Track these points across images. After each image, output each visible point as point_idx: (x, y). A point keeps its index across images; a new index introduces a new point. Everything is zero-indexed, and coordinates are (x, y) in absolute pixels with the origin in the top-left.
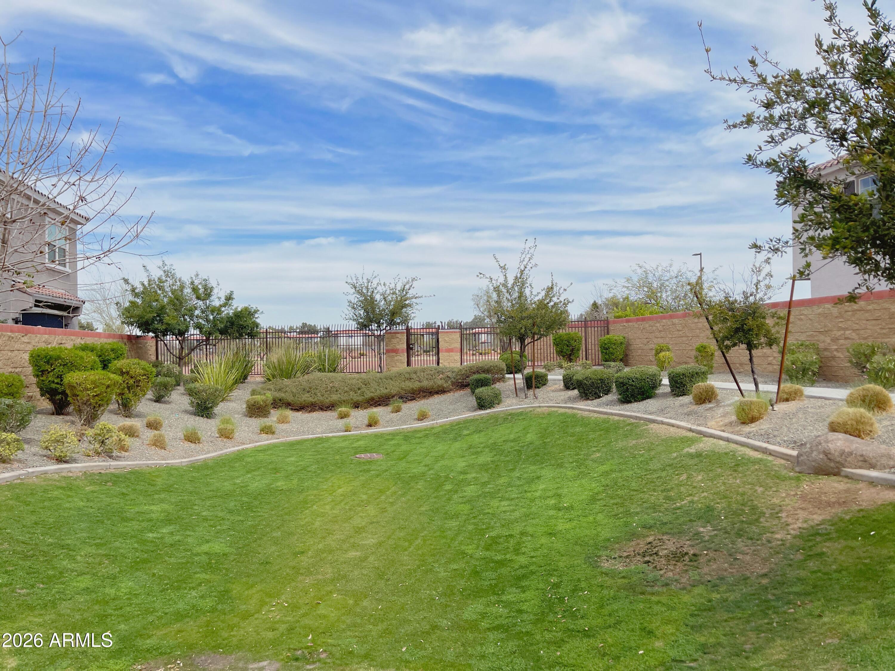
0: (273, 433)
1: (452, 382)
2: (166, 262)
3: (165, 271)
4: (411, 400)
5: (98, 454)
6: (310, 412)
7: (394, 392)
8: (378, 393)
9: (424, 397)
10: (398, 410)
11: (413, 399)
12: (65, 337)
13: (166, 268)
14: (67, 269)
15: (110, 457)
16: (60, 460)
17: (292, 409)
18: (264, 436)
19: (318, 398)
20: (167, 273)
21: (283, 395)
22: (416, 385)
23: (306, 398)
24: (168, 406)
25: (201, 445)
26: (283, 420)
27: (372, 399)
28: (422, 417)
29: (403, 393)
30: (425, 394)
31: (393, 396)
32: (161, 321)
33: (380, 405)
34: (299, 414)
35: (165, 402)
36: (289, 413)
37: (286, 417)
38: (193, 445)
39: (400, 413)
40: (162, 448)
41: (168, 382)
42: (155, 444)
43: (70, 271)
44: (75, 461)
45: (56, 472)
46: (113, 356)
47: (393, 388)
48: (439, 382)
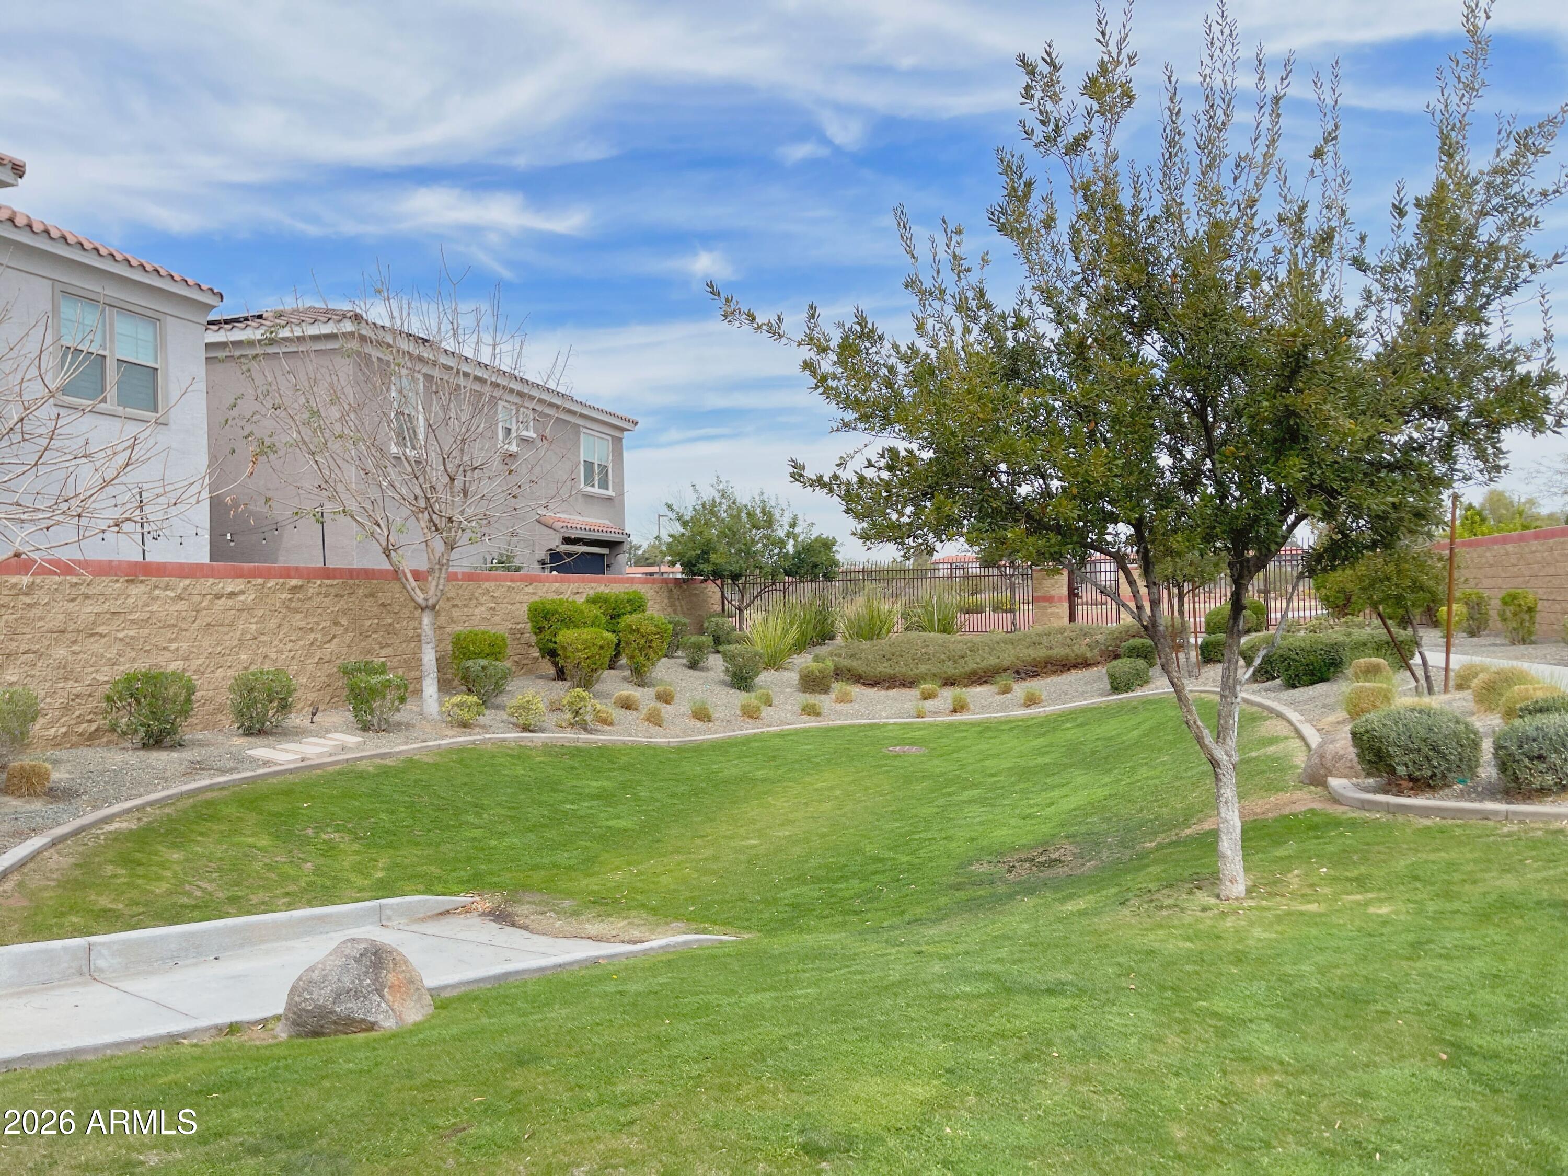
0: (818, 714)
1: (1101, 650)
2: (721, 478)
3: (718, 491)
4: (1033, 676)
5: (572, 725)
6: (888, 688)
7: (1006, 663)
8: (984, 664)
9: (1054, 672)
10: (1006, 690)
11: (1036, 675)
12: (582, 585)
13: (721, 486)
14: (610, 493)
15: (585, 730)
16: (526, 728)
17: (864, 684)
18: (805, 717)
19: (900, 669)
20: (723, 494)
21: (854, 664)
22: (1041, 653)
23: (884, 668)
24: (703, 674)
25: (711, 724)
26: (844, 699)
27: (974, 673)
28: (1031, 701)
29: (1020, 665)
30: (1054, 668)
31: (1005, 670)
32: (707, 561)
33: (986, 682)
34: (872, 692)
35: (702, 669)
36: (857, 690)
37: (847, 694)
38: (699, 724)
39: (1009, 696)
40: (656, 724)
41: (703, 643)
42: (648, 720)
43: (614, 494)
44: (542, 731)
45: (515, 740)
46: (629, 609)
47: (1008, 656)
48: (1082, 648)
